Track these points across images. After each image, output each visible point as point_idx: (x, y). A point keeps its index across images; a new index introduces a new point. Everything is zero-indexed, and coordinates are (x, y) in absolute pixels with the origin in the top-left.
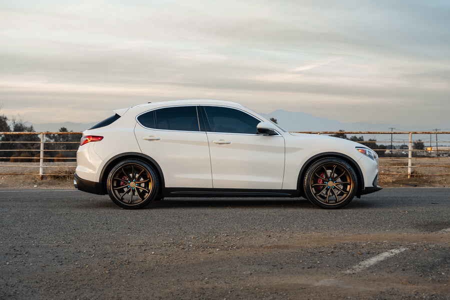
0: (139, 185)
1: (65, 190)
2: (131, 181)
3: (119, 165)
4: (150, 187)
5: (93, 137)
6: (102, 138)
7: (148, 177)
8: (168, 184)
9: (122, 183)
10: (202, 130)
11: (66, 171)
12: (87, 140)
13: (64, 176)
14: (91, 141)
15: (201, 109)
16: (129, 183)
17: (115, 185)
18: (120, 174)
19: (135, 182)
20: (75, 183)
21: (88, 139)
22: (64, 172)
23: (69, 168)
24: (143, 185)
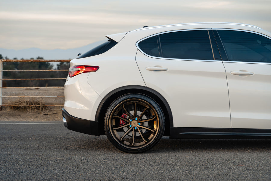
0: (142, 124)
1: (29, 122)
2: (133, 120)
3: (119, 100)
4: (156, 126)
5: (86, 67)
6: (97, 68)
7: (153, 114)
8: (177, 123)
9: (121, 122)
10: (216, 59)
11: (27, 102)
12: (79, 71)
13: (25, 107)
14: (85, 72)
15: (214, 33)
16: (131, 122)
17: (114, 124)
18: (120, 112)
19: (137, 121)
20: (65, 121)
21: (79, 69)
22: (24, 102)
23: (29, 98)
24: (146, 124)
